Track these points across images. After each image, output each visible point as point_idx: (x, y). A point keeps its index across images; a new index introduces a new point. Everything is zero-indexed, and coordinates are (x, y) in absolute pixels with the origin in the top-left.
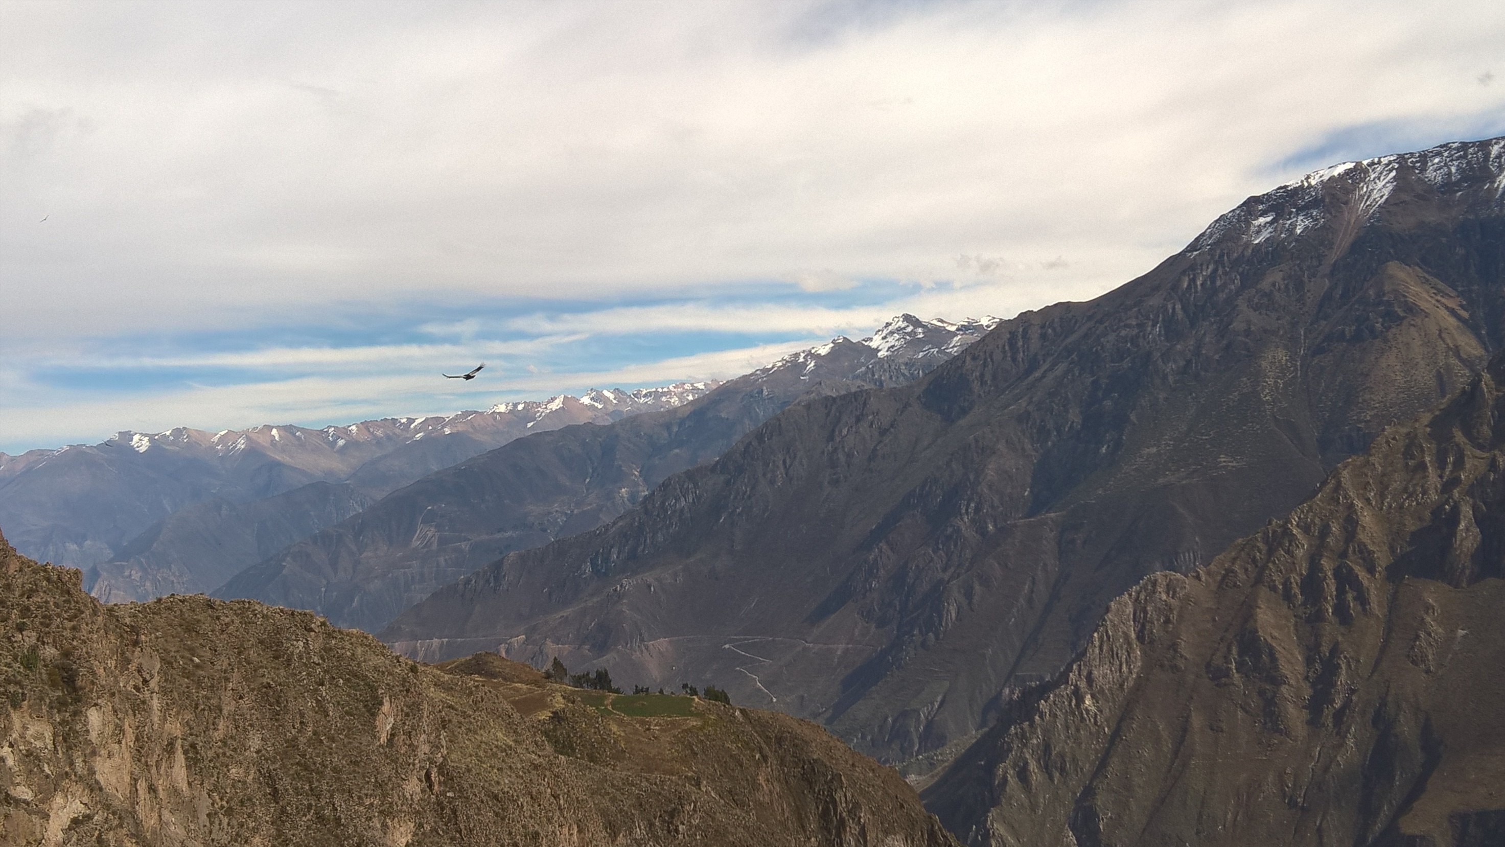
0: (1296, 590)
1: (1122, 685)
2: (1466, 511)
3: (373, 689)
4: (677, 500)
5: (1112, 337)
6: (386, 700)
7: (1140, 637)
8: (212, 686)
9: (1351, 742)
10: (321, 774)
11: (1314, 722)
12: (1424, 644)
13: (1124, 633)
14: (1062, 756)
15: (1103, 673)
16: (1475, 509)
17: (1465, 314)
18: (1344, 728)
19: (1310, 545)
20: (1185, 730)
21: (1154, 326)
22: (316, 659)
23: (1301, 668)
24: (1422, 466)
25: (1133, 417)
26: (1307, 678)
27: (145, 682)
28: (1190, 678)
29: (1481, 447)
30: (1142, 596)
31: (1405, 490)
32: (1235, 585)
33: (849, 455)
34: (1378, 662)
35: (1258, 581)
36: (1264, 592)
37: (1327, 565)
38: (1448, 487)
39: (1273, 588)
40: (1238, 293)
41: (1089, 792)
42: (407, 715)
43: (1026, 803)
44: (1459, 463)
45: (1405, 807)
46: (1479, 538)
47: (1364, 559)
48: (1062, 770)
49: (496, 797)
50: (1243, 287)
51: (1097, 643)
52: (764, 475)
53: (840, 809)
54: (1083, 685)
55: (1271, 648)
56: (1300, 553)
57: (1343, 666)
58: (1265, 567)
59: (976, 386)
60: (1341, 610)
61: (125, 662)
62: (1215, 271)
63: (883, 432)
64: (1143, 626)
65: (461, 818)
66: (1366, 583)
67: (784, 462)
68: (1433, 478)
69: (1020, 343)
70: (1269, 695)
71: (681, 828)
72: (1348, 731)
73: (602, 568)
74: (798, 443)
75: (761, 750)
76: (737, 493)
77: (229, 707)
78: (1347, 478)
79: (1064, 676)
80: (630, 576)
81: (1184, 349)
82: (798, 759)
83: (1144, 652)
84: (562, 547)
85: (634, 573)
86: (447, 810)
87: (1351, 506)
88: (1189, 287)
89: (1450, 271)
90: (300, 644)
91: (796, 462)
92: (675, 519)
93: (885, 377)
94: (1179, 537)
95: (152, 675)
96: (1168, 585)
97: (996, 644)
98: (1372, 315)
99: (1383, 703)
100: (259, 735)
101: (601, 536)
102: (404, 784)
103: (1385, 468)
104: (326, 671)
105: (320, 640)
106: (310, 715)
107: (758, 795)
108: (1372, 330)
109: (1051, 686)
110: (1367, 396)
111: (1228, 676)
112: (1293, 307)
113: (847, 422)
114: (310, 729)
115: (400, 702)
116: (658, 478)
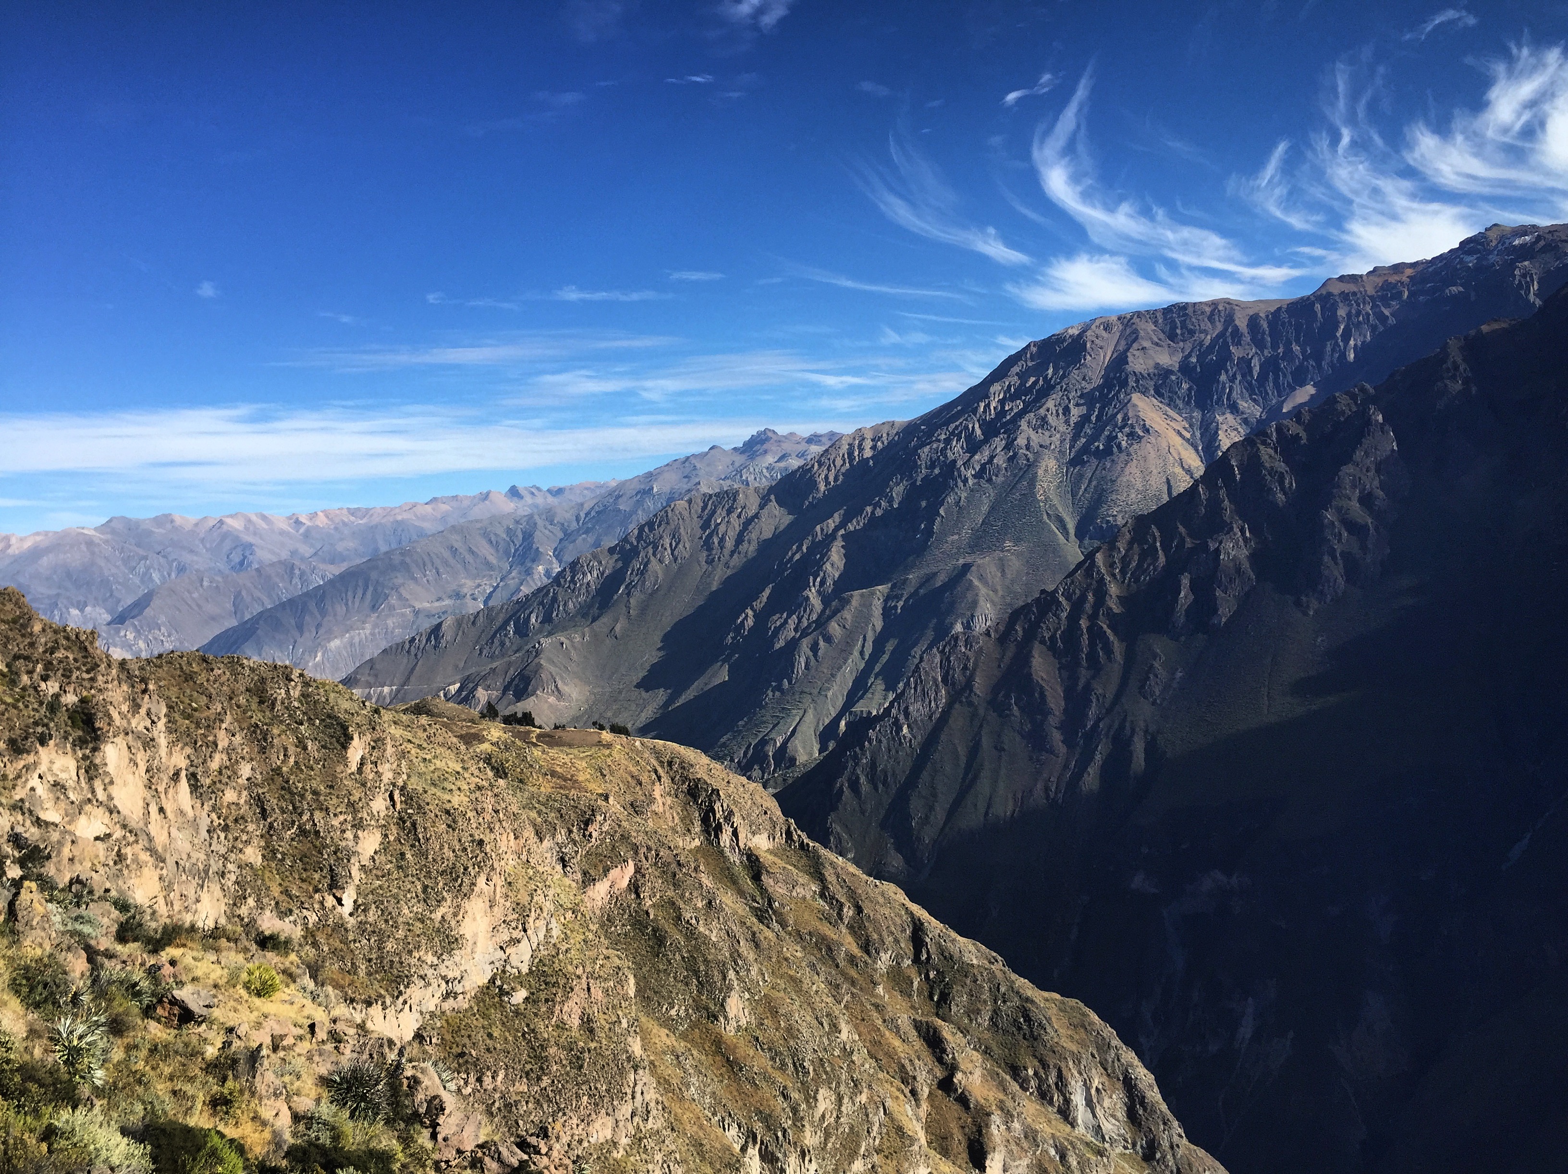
0: (1060, 643)
1: (930, 717)
2: (1185, 583)
3: (344, 727)
4: (584, 574)
5: (926, 449)
6: (356, 736)
7: (945, 680)
8: (209, 726)
9: (1098, 758)
10: (302, 796)
11: (1071, 742)
12: (1152, 683)
13: (933, 677)
14: (885, 772)
15: (917, 709)
16: (1192, 582)
17: (1188, 435)
18: (1092, 747)
19: (1071, 609)
20: (977, 749)
21: (958, 440)
22: (296, 704)
23: (1062, 703)
25: (942, 512)
26: (1066, 709)
27: (153, 722)
28: (981, 712)
29: (1197, 536)
30: (947, 650)
31: (1141, 568)
33: (722, 540)
34: (1118, 696)
35: (1033, 637)
36: (1036, 645)
37: (1084, 623)
38: (1173, 564)
39: (1043, 642)
40: (1021, 416)
41: (904, 798)
42: (373, 748)
43: (857, 807)
47: (1110, 620)
48: (885, 783)
49: (448, 812)
51: (913, 686)
52: (655, 555)
53: (718, 816)
54: (901, 718)
55: (1042, 687)
56: (1064, 614)
57: (1094, 701)
59: (822, 485)
60: (1092, 659)
61: (136, 707)
63: (749, 522)
64: (947, 672)
65: (420, 830)
66: (1111, 638)
67: (671, 545)
68: (1162, 558)
69: (856, 453)
70: (1039, 723)
71: (595, 834)
72: (1096, 749)
73: (522, 630)
74: (682, 530)
75: (656, 771)
76: (633, 570)
77: (223, 743)
78: (1099, 557)
79: (888, 711)
80: (547, 636)
81: (981, 457)
82: (685, 779)
83: (948, 692)
84: (489, 612)
85: (550, 634)
86: (408, 824)
87: (1102, 579)
88: (985, 412)
89: (1178, 401)
90: (283, 691)
91: (680, 546)
92: (583, 590)
93: (751, 478)
94: (974, 604)
95: (159, 718)
96: (966, 640)
97: (835, 688)
98: (1120, 435)
99: (1122, 727)
100: (249, 766)
101: (524, 604)
102: (371, 804)
103: (1127, 551)
104: (304, 713)
105: (299, 688)
106: (292, 750)
107: (654, 807)
108: (1119, 446)
109: (878, 718)
110: (1114, 497)
111: (1010, 710)
112: (1062, 428)
113: (720, 514)
114: (292, 760)
115: (368, 737)
116: (569, 558)
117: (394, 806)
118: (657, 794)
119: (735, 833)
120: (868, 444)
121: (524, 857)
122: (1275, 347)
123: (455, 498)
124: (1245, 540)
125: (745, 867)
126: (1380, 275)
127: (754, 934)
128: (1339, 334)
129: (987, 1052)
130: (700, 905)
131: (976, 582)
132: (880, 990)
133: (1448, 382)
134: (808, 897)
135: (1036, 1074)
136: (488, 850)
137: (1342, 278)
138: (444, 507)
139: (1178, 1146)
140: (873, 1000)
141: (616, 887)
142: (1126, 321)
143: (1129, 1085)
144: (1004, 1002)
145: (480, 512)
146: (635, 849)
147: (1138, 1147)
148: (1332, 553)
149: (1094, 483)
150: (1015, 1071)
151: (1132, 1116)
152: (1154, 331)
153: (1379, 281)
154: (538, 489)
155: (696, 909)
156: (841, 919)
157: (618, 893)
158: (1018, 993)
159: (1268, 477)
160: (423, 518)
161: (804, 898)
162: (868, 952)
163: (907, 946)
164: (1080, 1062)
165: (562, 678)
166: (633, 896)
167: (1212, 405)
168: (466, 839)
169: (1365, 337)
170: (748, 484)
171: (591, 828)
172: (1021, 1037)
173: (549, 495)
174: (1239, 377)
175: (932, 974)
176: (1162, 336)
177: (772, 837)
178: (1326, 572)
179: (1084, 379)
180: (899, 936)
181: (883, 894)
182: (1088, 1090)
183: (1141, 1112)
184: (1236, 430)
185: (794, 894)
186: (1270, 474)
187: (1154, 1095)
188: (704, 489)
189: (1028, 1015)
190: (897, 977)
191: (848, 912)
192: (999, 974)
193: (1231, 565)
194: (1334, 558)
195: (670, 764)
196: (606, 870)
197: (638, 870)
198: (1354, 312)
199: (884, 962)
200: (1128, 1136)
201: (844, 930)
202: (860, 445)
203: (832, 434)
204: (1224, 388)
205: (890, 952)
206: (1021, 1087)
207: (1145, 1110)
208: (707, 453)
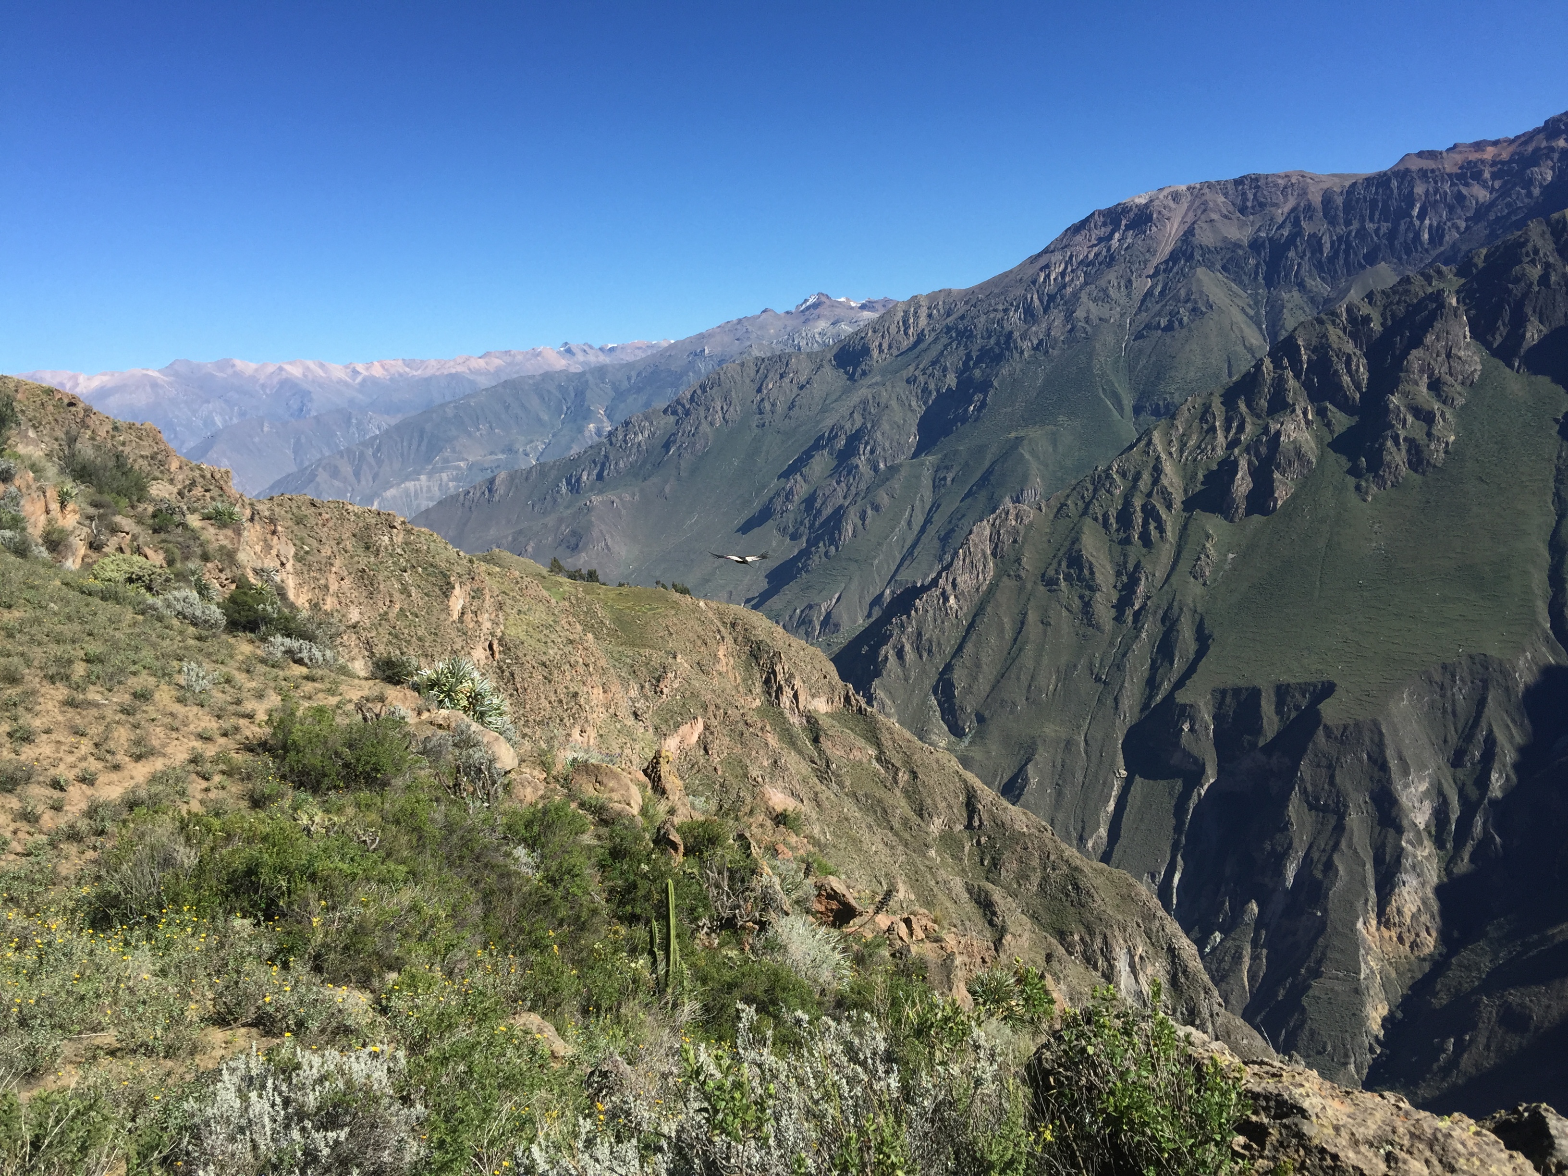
0: (1112, 520)
1: (978, 589)
2: (1243, 464)
3: (446, 577)
4: (636, 434)
5: (983, 318)
6: (457, 586)
7: (994, 554)
8: (320, 569)
9: (1144, 635)
10: (408, 642)
11: (1119, 619)
12: (1203, 564)
13: (982, 550)
14: (930, 641)
15: (965, 580)
16: (1250, 463)
17: (1252, 313)
18: (1139, 625)
19: (1125, 487)
20: (1023, 623)
21: (1016, 311)
22: (399, 551)
23: (1112, 580)
24: (1213, 429)
25: (995, 384)
26: (1115, 587)
27: (283, 564)
28: (1029, 586)
29: (1259, 417)
30: (997, 522)
31: (1199, 447)
32: (1067, 516)
33: (773, 405)
34: (1169, 576)
35: (1085, 513)
36: (1088, 521)
37: (1138, 503)
38: (1232, 445)
39: (1096, 519)
40: (1082, 288)
41: (948, 668)
42: (473, 598)
43: (901, 674)
44: (1241, 428)
45: (1180, 684)
46: (1251, 486)
47: (1164, 499)
48: (930, 651)
49: (544, 664)
50: (1086, 283)
51: (961, 557)
52: (706, 417)
53: (779, 678)
54: (949, 588)
55: (1091, 564)
56: (1117, 492)
57: (1143, 579)
58: (1091, 501)
59: (875, 353)
60: (1145, 537)
61: (268, 547)
62: (1066, 268)
63: (802, 388)
64: (997, 545)
65: (518, 679)
66: (1164, 517)
67: (722, 408)
68: (1221, 439)
69: (911, 321)
70: (1086, 599)
71: (665, 690)
72: (1142, 627)
73: (575, 486)
74: (733, 394)
75: (719, 631)
76: (684, 432)
77: (334, 587)
78: (1157, 437)
79: (935, 582)
80: (597, 494)
81: (1038, 331)
82: (747, 640)
83: (996, 565)
84: (542, 469)
85: (601, 492)
86: (507, 673)
87: (1158, 458)
88: (1044, 281)
89: (1244, 277)
90: (386, 538)
91: (731, 409)
92: (634, 450)
93: (803, 343)
94: (1025, 479)
95: (288, 560)
96: (1017, 515)
97: (881, 557)
98: (1182, 310)
99: (1170, 607)
100: (357, 611)
101: (574, 462)
102: (473, 652)
103: (1185, 430)
104: (407, 561)
105: (401, 536)
106: (397, 596)
107: (718, 667)
108: (1181, 322)
109: (925, 589)
110: (1173, 374)
111: (1057, 584)
112: (1123, 301)
113: (773, 376)
114: (398, 606)
115: (468, 588)
116: (620, 417)
117: (493, 655)
118: (721, 654)
119: (796, 696)
120: (923, 312)
121: (612, 711)
122: (1348, 223)
123: (507, 352)
124: (1308, 422)
125: (804, 729)
126: (1460, 152)
127: (816, 794)
128: (1415, 212)
129: (1035, 917)
130: (766, 764)
131: (1027, 456)
132: (932, 853)
133: (1526, 266)
134: (865, 760)
135: (1082, 939)
136: (582, 701)
137: (1420, 154)
138: (498, 362)
139: (1217, 1014)
140: (927, 863)
141: (686, 742)
142: (1196, 191)
143: (1172, 953)
144: (1054, 869)
145: (533, 368)
146: (705, 707)
147: (1178, 1014)
148: (1396, 439)
149: (1153, 359)
150: (1062, 935)
151: (1174, 981)
152: (1223, 203)
153: (1458, 158)
154: (591, 347)
155: (761, 767)
156: (896, 783)
157: (688, 748)
158: (1067, 861)
159: (1335, 359)
160: (478, 372)
161: (861, 762)
162: (921, 816)
163: (961, 814)
164: (1125, 930)
165: (612, 536)
166: (702, 752)
167: (1279, 283)
168: (561, 690)
169: (1441, 217)
170: (799, 349)
171: (662, 685)
172: (1068, 904)
173: (600, 353)
174: (1308, 255)
175: (983, 840)
176: (1231, 208)
177: (828, 701)
178: (1388, 458)
179: (1148, 251)
180: (952, 801)
181: (937, 761)
182: (1132, 957)
183: (1182, 980)
184: (1302, 308)
185: (851, 757)
186: (1337, 356)
187: (1196, 964)
188: (756, 353)
189: (1076, 884)
190: (947, 840)
191: (903, 777)
192: (1050, 845)
193: (1291, 447)
194: (1397, 443)
195: (733, 625)
196: (677, 726)
197: (707, 727)
198: (1431, 190)
199: (936, 826)
200: (1168, 1003)
201: (898, 792)
202: (916, 312)
203: (886, 302)
204: (1292, 266)
205: (942, 817)
206: (1067, 950)
207: (1187, 979)
208: (759, 316)
